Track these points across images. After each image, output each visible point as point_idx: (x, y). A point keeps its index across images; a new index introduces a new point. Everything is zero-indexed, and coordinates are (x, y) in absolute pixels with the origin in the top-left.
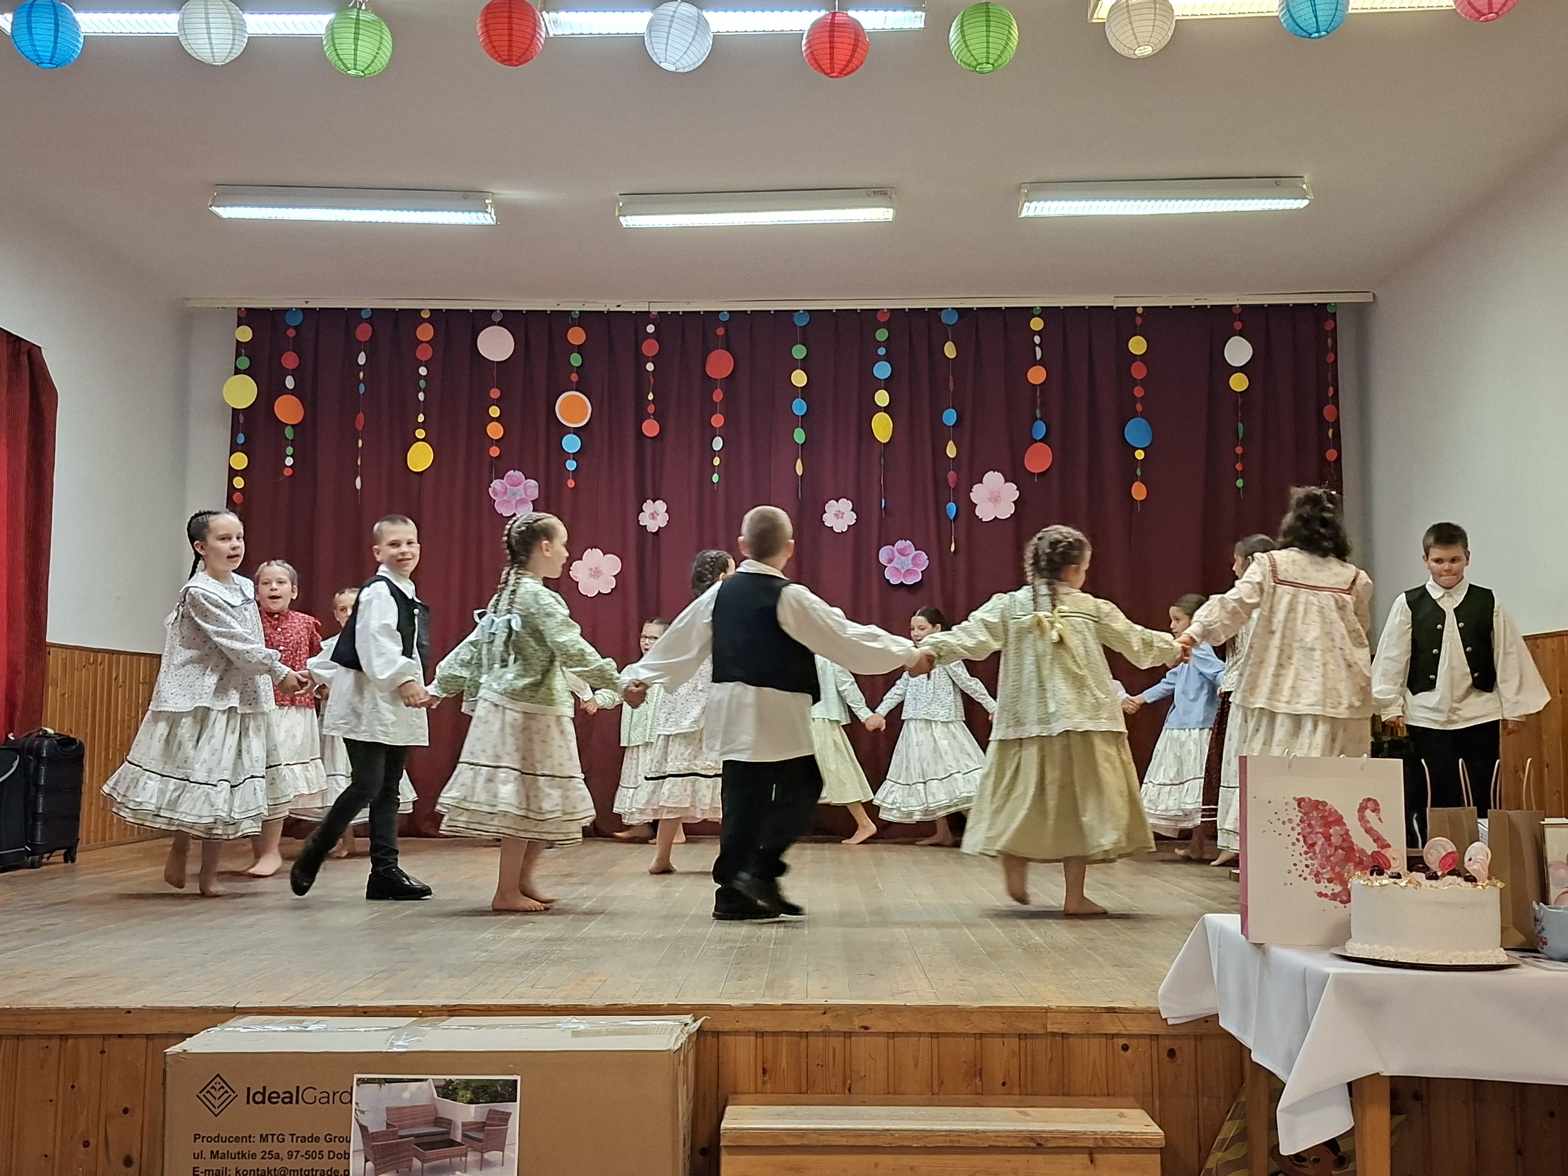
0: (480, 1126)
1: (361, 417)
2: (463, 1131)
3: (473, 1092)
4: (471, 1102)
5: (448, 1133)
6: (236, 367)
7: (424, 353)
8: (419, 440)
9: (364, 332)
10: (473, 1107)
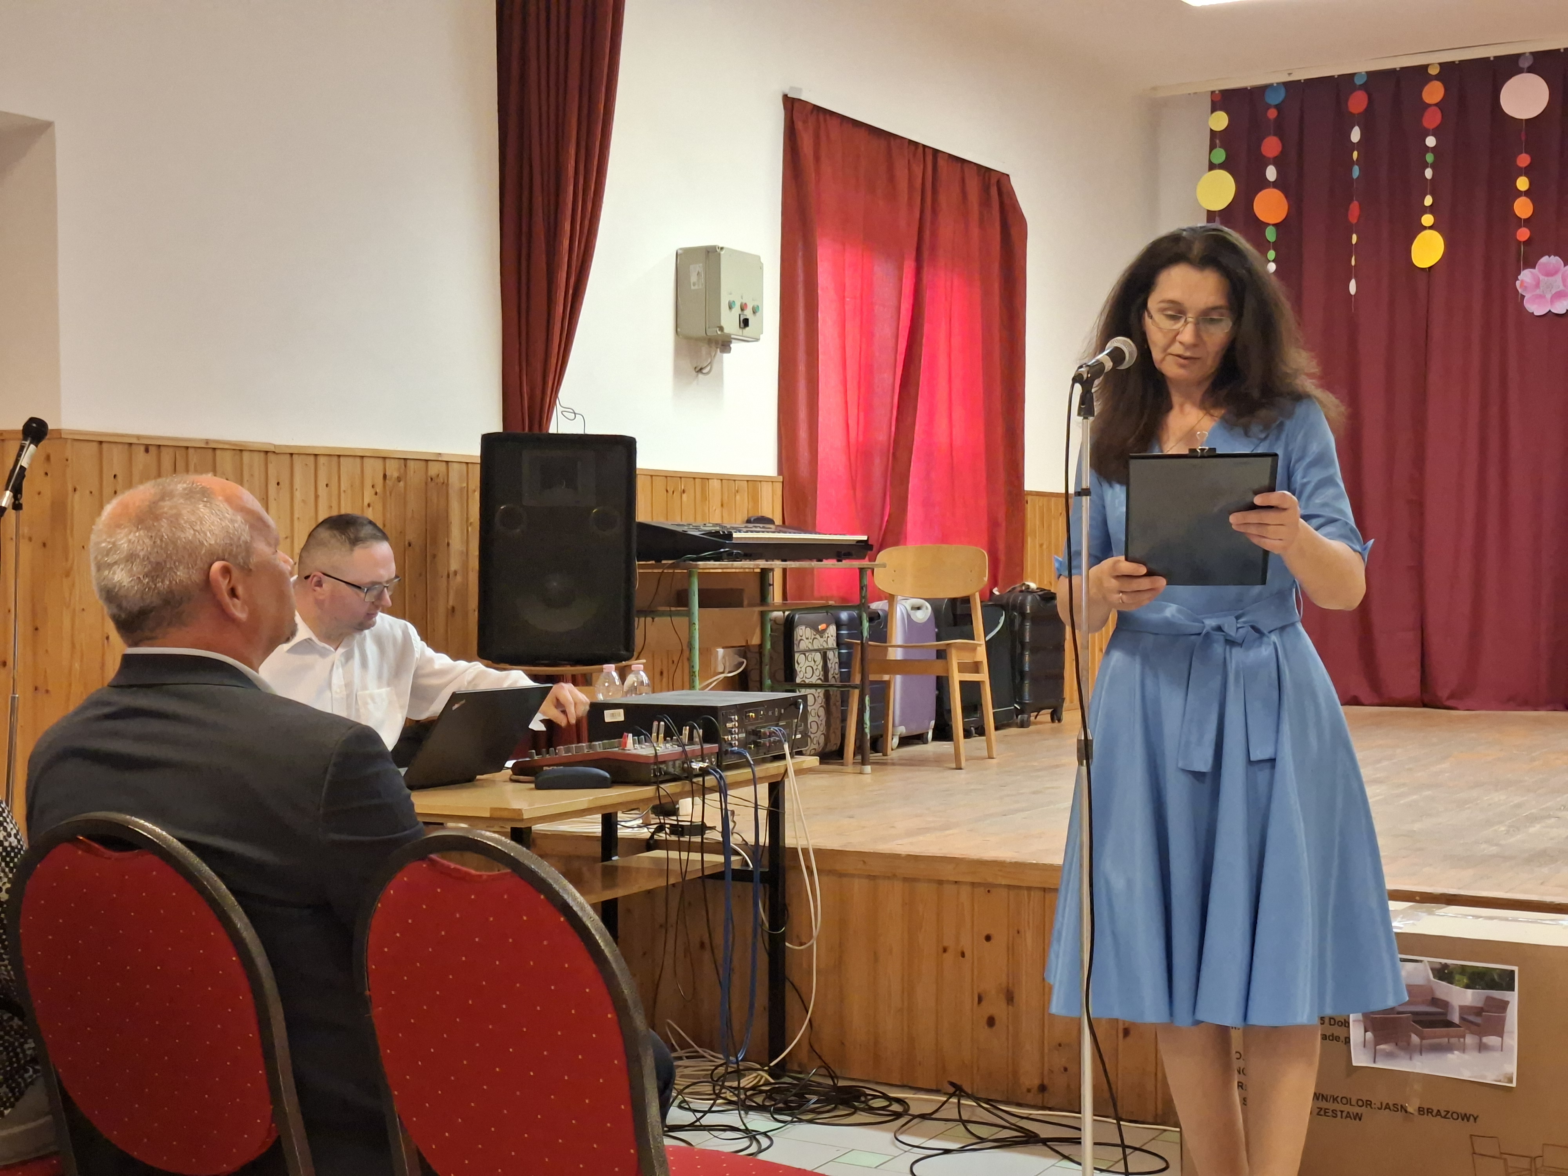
0: (1478, 1011)
1: (1355, 207)
2: (1460, 1014)
3: (1470, 978)
4: (1468, 987)
5: (1445, 1014)
6: (1210, 162)
7: (1433, 118)
8: (1425, 228)
9: (1357, 103)
10: (1470, 991)
